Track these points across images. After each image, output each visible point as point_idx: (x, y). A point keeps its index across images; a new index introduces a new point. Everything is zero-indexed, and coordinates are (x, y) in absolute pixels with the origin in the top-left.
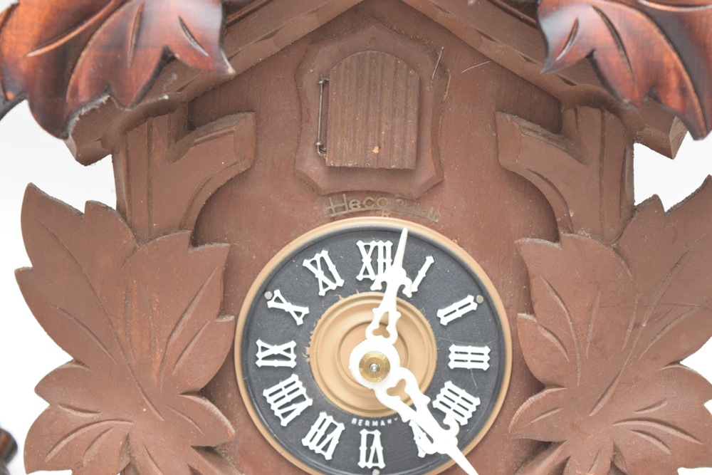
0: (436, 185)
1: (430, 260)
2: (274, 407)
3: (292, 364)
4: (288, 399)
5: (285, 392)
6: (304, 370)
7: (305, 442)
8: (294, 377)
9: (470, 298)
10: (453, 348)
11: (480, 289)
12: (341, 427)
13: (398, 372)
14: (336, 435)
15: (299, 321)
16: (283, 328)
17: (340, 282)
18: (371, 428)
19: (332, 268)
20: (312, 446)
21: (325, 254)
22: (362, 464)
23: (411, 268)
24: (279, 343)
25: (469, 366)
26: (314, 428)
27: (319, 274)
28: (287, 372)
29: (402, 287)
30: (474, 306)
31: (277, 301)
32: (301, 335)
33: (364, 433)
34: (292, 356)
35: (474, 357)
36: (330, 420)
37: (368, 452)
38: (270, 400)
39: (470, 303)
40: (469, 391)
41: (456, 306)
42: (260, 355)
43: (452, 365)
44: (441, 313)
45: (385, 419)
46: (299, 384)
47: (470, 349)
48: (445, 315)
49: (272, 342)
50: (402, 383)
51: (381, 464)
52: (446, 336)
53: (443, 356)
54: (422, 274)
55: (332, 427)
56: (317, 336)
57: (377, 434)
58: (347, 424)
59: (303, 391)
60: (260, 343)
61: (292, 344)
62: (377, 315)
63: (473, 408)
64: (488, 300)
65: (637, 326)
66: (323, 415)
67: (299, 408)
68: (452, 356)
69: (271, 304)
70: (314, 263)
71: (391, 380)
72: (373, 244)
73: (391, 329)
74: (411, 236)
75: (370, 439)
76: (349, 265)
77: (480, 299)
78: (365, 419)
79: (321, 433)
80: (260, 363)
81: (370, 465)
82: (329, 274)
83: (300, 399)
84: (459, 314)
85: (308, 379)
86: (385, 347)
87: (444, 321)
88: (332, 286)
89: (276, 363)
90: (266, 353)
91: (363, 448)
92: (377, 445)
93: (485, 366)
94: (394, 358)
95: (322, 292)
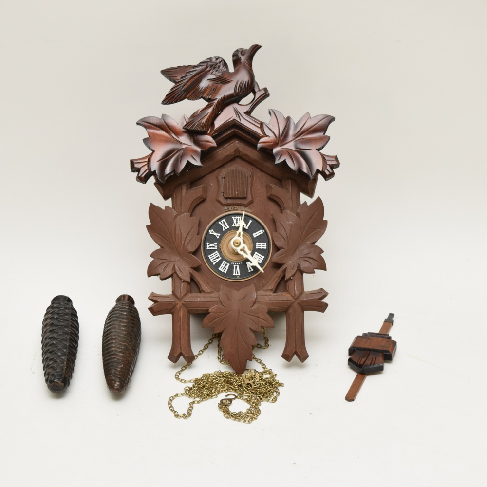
0: (251, 202)
1: (251, 221)
2: (211, 260)
3: (216, 248)
4: (215, 257)
5: (214, 256)
6: (219, 250)
7: (219, 269)
8: (217, 252)
9: (261, 231)
10: (257, 243)
11: (264, 228)
12: (229, 265)
13: (242, 245)
14: (227, 267)
15: (218, 237)
16: (213, 239)
17: (228, 227)
18: (237, 265)
19: (226, 224)
20: (221, 270)
21: (224, 220)
22: (234, 274)
23: (246, 221)
24: (213, 243)
25: (261, 248)
26: (222, 265)
27: (223, 225)
28: (214, 251)
29: (244, 226)
30: (262, 233)
31: (211, 232)
32: (219, 241)
33: (235, 266)
34: (216, 246)
35: (262, 246)
36: (226, 263)
37: (236, 271)
38: (210, 258)
39: (261, 232)
40: (261, 254)
41: (257, 233)
42: (208, 246)
43: (257, 248)
44: (254, 234)
45: (240, 262)
46: (218, 254)
47: (261, 243)
48: (255, 235)
49: (211, 243)
50: (244, 248)
51: (239, 274)
52: (255, 240)
53: (255, 246)
54: (249, 224)
55: (226, 265)
56: (222, 241)
57: (238, 266)
58: (230, 264)
59: (219, 255)
60: (208, 243)
61: (216, 243)
62: (238, 232)
63: (262, 259)
64: (266, 231)
65: (302, 233)
66: (224, 262)
67: (218, 260)
68: (257, 246)
69: (211, 233)
70: (221, 223)
71: (241, 247)
72: (236, 217)
73: (241, 236)
74: (245, 215)
75: (236, 267)
76: (230, 222)
77: (264, 231)
78: (235, 262)
79: (224, 266)
80: (208, 248)
81: (236, 274)
82: (225, 225)
83: (218, 257)
84: (258, 235)
85: (220, 252)
86: (240, 239)
87: (255, 237)
88: (226, 228)
89: (212, 248)
90: (210, 246)
91: (234, 270)
92: (238, 269)
93: (265, 248)
94: (242, 242)
95: (224, 230)
